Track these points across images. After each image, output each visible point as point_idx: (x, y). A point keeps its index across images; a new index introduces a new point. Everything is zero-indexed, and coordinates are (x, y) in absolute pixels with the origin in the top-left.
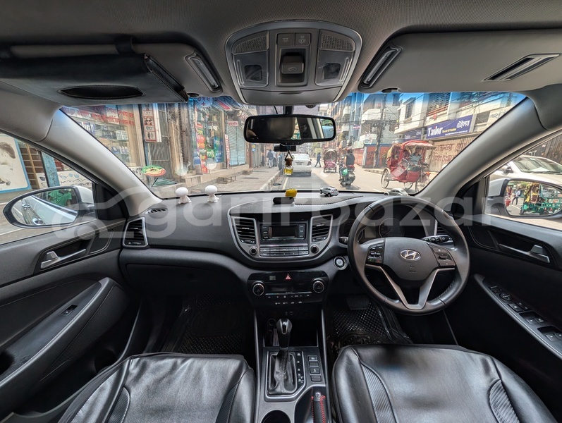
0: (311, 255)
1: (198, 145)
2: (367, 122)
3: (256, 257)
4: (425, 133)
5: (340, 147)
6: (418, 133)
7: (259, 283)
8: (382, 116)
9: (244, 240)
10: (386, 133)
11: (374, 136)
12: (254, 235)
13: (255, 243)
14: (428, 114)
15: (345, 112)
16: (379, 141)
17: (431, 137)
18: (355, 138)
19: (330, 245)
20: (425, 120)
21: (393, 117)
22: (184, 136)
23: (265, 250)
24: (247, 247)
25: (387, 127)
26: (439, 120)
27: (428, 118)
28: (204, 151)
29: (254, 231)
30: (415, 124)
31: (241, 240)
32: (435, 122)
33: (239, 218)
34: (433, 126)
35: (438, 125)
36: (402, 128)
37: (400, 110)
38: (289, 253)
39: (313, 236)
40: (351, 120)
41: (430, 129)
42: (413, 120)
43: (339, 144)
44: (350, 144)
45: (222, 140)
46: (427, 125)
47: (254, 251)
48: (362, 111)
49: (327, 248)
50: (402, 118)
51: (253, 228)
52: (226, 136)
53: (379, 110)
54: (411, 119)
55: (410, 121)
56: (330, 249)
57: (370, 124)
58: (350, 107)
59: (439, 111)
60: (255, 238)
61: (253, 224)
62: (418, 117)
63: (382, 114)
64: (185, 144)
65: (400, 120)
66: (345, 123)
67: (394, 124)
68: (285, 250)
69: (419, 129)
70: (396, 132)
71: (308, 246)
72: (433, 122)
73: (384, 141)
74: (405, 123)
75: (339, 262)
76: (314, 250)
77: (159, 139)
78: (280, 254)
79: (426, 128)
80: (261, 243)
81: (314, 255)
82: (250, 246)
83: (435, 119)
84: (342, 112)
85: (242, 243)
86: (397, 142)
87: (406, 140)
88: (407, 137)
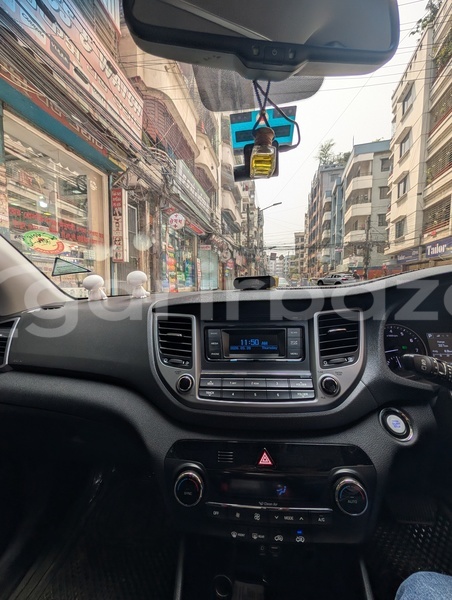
0: (321, 400)
1: (168, 267)
2: (350, 244)
3: (189, 398)
4: (424, 252)
5: (321, 271)
6: (414, 253)
7: (193, 470)
8: (367, 237)
9: (169, 359)
10: (374, 254)
11: (360, 259)
12: (190, 348)
13: (190, 366)
14: (425, 230)
15: (323, 236)
16: (367, 264)
17: (431, 255)
18: (338, 261)
19: (367, 378)
20: (421, 237)
21: (380, 238)
22: (155, 258)
23: (210, 384)
24: (172, 375)
25: (375, 249)
26: (439, 237)
27: (426, 236)
28: (173, 273)
29: (190, 340)
30: (409, 243)
31: (162, 357)
32: (435, 239)
33: (167, 314)
34: (433, 244)
35: (441, 242)
36: (393, 249)
37: (388, 230)
38: (265, 394)
39: (322, 354)
40: (331, 242)
41: (429, 247)
42: (406, 239)
43: (319, 269)
44: (332, 269)
45: (194, 264)
46: (425, 243)
47: (185, 383)
48: (343, 233)
49: (360, 387)
50: (392, 237)
51: (190, 334)
52: (198, 260)
53: (363, 231)
54: (403, 238)
55: (403, 240)
56: (368, 388)
57: (353, 247)
58: (329, 231)
59: (438, 227)
60: (190, 355)
61: (190, 327)
62: (413, 235)
63: (367, 235)
64: (155, 266)
65: (390, 239)
66: (325, 246)
67: (382, 245)
68: (257, 384)
69: (415, 248)
70: (386, 253)
71: (313, 378)
72: (431, 239)
73: (373, 263)
74: (396, 242)
75: (395, 423)
76: (329, 387)
77: (126, 259)
78: (246, 393)
79: (424, 247)
80: (204, 366)
81: (329, 400)
82: (178, 373)
83: (435, 236)
84: (320, 237)
85: (163, 365)
86: (388, 264)
87: (399, 262)
88: (401, 258)
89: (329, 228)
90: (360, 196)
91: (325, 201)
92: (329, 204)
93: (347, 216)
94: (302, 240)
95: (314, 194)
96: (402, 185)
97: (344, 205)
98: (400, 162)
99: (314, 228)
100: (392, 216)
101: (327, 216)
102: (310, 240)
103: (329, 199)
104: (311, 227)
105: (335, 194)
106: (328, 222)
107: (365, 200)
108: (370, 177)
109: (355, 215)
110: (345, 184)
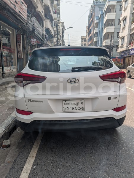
2: (105, 46)
4: (129, 52)
6: (126, 52)
8: (111, 44)
15: (95, 40)
17: (131, 54)
21: (117, 44)
30: (124, 49)
32: (132, 48)
36: (120, 50)
37: (119, 41)
41: (130, 51)
42: (124, 46)
46: (129, 49)
48: (103, 40)
50: (120, 45)
53: (110, 40)
54: (123, 46)
58: (97, 38)
62: (126, 45)
63: (111, 43)
67: (117, 47)
70: (118, 51)
74: (121, 47)
77: (22, 57)
79: (129, 50)
83: (132, 46)
84: (93, 41)
86: (118, 56)
87: (122, 56)
88: (123, 54)
89: (97, 37)
90: (110, 23)
91: (95, 22)
92: (97, 23)
93: (105, 32)
94: (85, 41)
95: (90, 17)
96: (124, 21)
97: (103, 26)
98: (124, 11)
99: (90, 35)
100: (121, 35)
101: (96, 30)
102: (89, 41)
103: (98, 21)
104: (89, 34)
105: (100, 19)
106: (97, 33)
107: (112, 25)
108: (115, 13)
109: (107, 32)
110: (104, 15)
